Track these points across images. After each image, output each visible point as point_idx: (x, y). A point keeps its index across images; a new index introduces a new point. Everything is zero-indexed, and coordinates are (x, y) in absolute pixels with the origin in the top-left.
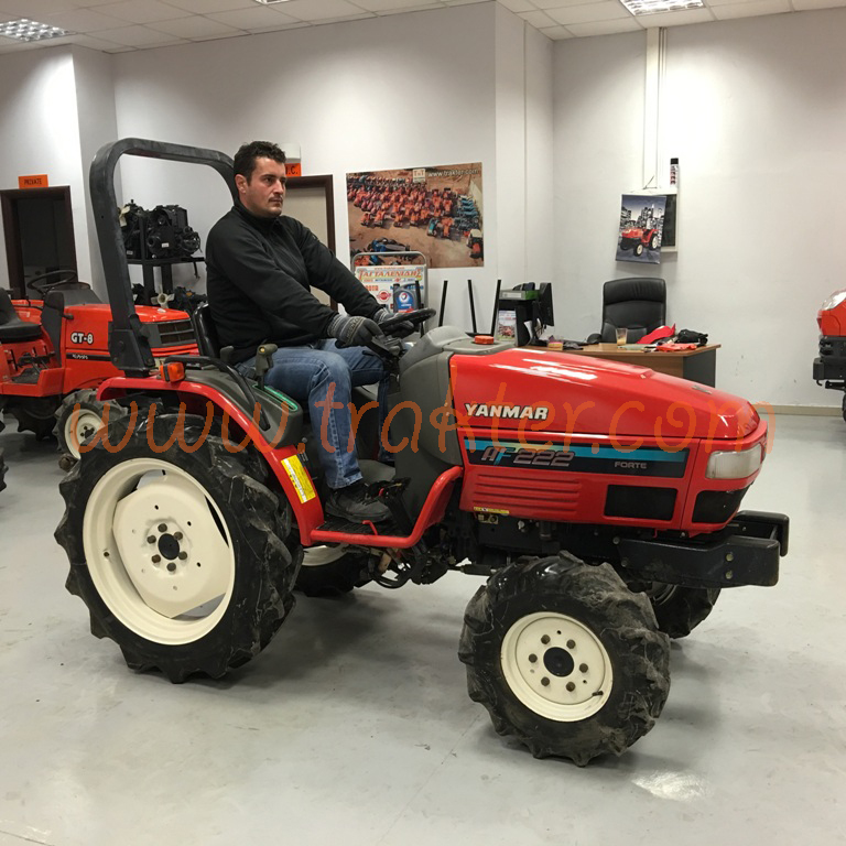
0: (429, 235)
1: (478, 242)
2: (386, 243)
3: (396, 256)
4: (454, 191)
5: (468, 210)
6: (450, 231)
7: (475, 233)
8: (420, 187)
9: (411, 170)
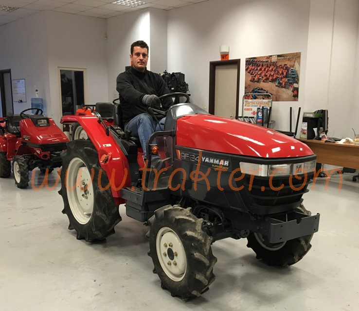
0: (276, 86)
1: (297, 90)
2: (259, 89)
3: (262, 95)
4: (288, 66)
5: (293, 75)
6: (285, 84)
7: (295, 85)
8: (274, 64)
9: (271, 56)
